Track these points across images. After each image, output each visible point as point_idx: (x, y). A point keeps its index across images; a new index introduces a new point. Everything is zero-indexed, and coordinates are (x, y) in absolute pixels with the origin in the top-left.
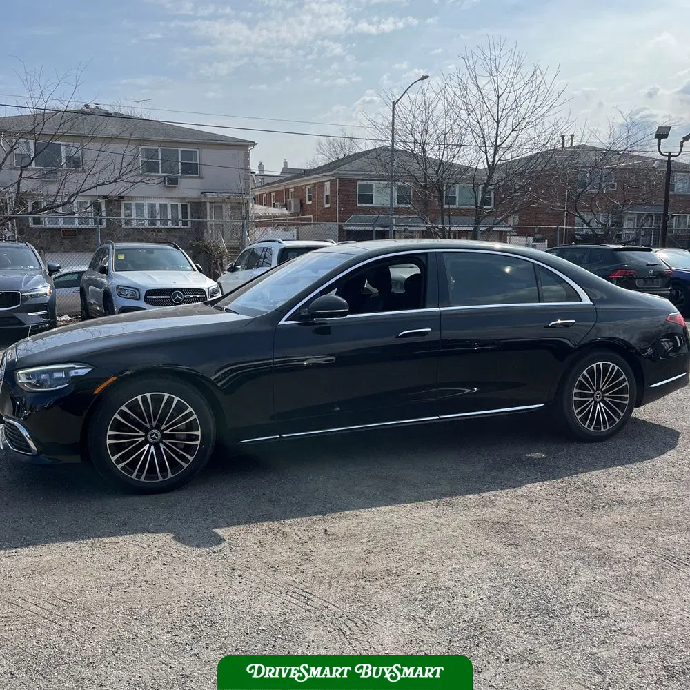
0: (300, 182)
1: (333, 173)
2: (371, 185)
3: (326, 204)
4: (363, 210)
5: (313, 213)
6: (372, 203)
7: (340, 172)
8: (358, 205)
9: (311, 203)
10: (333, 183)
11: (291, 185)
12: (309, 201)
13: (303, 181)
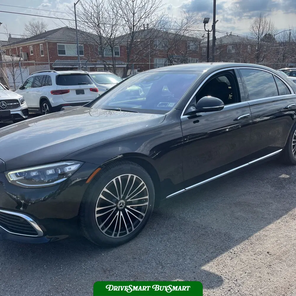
0: (25, 44)
1: (44, 39)
2: (64, 46)
3: (42, 55)
4: (61, 58)
5: (35, 59)
6: (65, 54)
7: (48, 39)
8: (59, 55)
9: (33, 54)
10: (44, 44)
11: (21, 45)
12: (32, 53)
13: (28, 43)
